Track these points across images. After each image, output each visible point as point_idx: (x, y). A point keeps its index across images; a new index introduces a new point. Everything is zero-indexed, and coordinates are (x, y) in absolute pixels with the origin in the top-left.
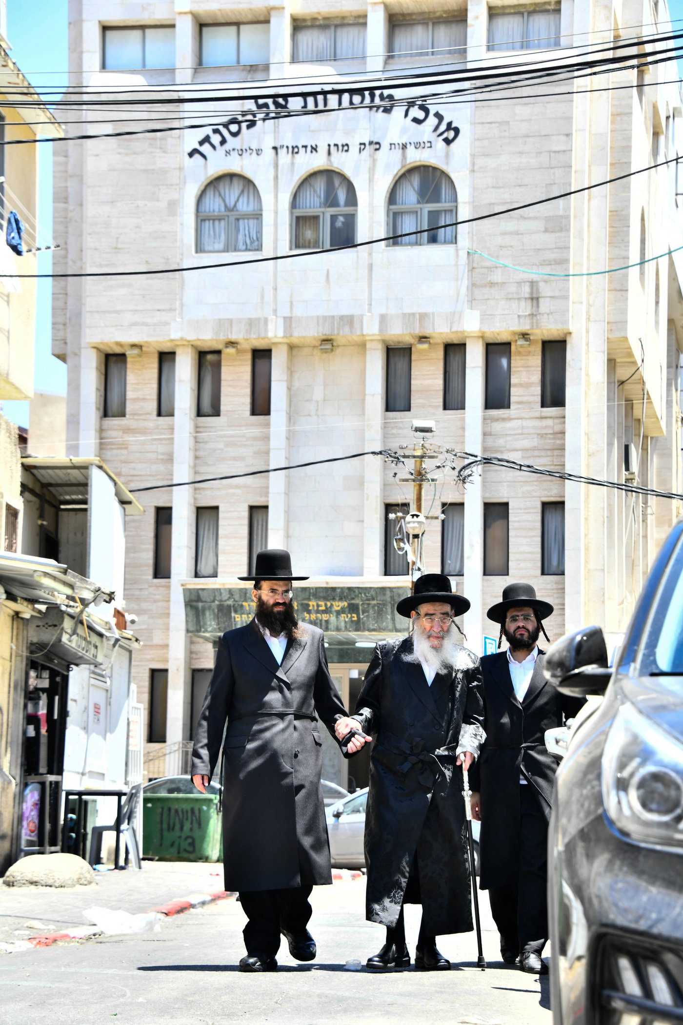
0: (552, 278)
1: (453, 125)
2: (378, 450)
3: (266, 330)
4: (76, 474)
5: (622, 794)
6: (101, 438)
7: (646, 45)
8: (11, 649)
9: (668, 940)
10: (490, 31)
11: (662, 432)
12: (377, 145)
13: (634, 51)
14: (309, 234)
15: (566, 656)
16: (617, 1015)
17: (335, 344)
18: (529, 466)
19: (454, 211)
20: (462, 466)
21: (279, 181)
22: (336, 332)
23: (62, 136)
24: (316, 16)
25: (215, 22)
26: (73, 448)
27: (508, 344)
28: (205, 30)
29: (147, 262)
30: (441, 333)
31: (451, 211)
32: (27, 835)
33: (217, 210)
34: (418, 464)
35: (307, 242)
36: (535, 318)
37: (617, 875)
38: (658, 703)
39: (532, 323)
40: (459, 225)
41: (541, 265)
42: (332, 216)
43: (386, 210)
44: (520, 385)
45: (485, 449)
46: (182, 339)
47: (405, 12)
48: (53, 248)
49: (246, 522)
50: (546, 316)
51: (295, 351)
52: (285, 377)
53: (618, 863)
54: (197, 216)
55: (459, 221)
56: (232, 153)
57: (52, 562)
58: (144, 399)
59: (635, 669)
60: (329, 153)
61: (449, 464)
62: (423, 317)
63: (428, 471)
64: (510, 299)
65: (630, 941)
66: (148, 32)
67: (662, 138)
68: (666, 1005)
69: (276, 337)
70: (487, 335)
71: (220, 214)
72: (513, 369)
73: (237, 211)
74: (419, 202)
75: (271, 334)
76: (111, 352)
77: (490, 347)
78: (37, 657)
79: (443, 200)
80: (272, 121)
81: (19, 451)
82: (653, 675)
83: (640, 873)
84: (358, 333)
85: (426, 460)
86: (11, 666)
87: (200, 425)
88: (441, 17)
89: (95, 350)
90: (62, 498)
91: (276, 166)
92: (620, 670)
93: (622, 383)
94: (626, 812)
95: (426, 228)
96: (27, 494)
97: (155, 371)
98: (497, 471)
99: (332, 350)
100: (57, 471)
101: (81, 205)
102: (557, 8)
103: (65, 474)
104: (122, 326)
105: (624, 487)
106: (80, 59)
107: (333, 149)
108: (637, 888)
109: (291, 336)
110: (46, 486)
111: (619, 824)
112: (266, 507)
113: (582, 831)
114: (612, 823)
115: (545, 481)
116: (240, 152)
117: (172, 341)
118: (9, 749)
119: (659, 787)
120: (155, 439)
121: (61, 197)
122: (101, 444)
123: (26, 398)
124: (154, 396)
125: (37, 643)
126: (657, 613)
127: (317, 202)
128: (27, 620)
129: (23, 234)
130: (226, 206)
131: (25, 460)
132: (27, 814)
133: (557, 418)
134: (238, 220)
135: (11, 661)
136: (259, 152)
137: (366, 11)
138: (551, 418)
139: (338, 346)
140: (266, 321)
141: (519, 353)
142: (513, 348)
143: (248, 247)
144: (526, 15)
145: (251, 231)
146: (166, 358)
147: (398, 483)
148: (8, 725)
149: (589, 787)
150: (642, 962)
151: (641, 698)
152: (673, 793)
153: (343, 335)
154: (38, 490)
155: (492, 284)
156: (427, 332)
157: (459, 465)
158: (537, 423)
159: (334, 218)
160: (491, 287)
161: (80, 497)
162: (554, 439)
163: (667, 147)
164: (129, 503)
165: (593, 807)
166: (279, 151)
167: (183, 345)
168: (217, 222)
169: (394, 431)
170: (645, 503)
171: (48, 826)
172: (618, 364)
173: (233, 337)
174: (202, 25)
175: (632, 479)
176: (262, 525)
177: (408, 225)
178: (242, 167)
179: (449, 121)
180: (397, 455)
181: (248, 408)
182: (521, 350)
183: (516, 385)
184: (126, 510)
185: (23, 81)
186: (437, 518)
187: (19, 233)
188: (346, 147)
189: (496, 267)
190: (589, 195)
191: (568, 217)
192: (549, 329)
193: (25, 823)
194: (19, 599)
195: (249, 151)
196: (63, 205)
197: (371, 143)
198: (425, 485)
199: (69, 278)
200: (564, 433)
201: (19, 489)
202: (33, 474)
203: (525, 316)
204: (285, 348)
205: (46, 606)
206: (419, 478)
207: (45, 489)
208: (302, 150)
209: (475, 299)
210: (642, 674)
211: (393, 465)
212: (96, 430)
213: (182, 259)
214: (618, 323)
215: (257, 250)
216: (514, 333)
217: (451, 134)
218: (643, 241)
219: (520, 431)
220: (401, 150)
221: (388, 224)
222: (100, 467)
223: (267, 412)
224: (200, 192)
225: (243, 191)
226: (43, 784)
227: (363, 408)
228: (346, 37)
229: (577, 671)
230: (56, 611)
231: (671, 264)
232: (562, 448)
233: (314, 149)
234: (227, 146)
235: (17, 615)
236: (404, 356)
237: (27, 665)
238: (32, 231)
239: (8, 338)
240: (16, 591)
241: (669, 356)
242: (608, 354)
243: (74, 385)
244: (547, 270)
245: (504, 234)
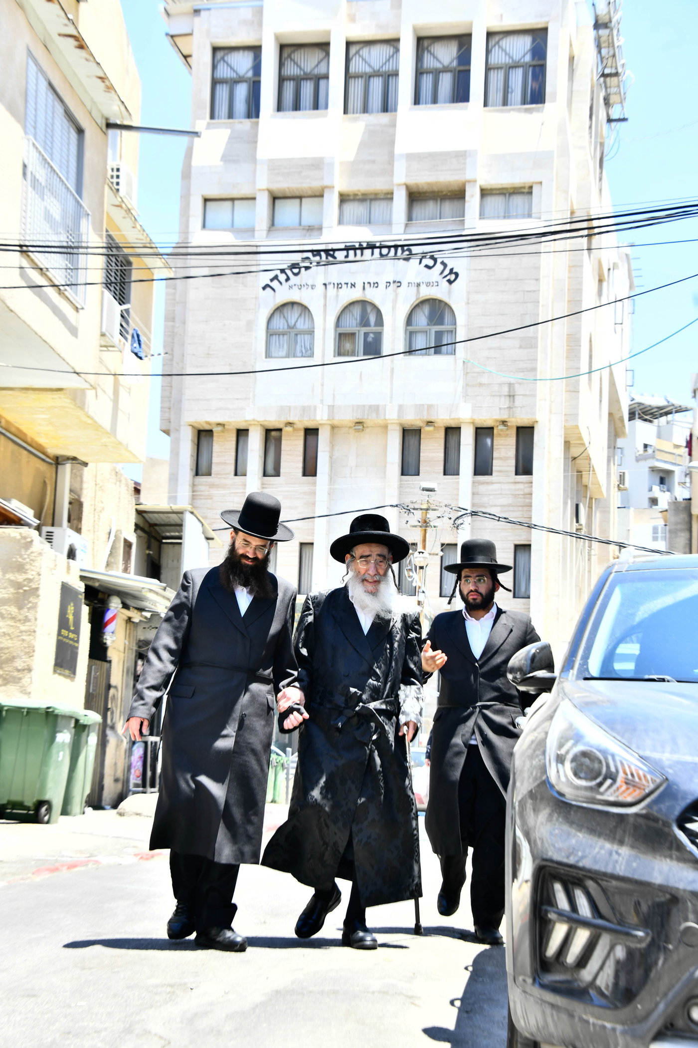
0: (525, 381)
1: (454, 271)
2: (394, 504)
3: (315, 415)
4: (174, 518)
5: (560, 766)
6: (193, 491)
7: (594, 221)
8: (125, 644)
9: (589, 871)
10: (482, 206)
11: (603, 495)
12: (399, 284)
13: (584, 225)
14: (348, 346)
15: (524, 664)
16: (552, 923)
17: (365, 426)
18: (505, 518)
19: (453, 332)
20: (456, 517)
21: (327, 308)
22: (366, 417)
23: (172, 276)
24: (356, 193)
25: (284, 196)
26: (173, 498)
27: (492, 428)
28: (277, 202)
29: (230, 365)
30: (443, 419)
31: (452, 331)
32: (135, 778)
33: (281, 327)
34: (424, 515)
35: (346, 352)
36: (511, 410)
37: (555, 825)
38: (588, 700)
39: (509, 414)
40: (457, 344)
41: (516, 372)
42: (365, 333)
43: (404, 329)
44: (500, 458)
45: (473, 505)
46: (254, 420)
47: (421, 190)
48: (163, 355)
49: (297, 554)
50: (519, 408)
51: (336, 430)
52: (328, 449)
53: (556, 815)
54: (267, 332)
55: (457, 341)
56: (293, 287)
57: (156, 581)
58: (225, 463)
59: (573, 674)
60: (364, 288)
61: (447, 515)
62: (430, 407)
63: (431, 520)
64: (494, 396)
65: (562, 871)
66: (236, 202)
67: (605, 284)
68: (587, 917)
69: (322, 420)
70: (476, 422)
71: (284, 330)
72: (495, 447)
73: (296, 328)
74: (428, 325)
75: (318, 418)
76: (202, 429)
77: (478, 430)
78: (143, 651)
79: (446, 324)
80: (323, 267)
81: (134, 500)
82: (586, 679)
83: (571, 823)
84: (382, 417)
85: (430, 512)
86: (124, 657)
87: (265, 482)
88: (446, 195)
89: (190, 427)
90: (164, 534)
91: (325, 297)
92: (563, 675)
93: (575, 458)
94: (563, 779)
95: (433, 346)
96: (139, 531)
97: (234, 443)
98: (482, 521)
99: (363, 430)
100: (161, 515)
101: (184, 323)
102: (530, 191)
103: (166, 517)
104: (211, 410)
105: (574, 535)
106: (188, 221)
107: (367, 286)
108: (569, 834)
109: (333, 419)
110: (153, 525)
111: (557, 788)
112: (312, 544)
113: (531, 791)
114: (552, 786)
115: (516, 529)
116: (300, 287)
117: (246, 421)
118: (122, 717)
119: (587, 761)
120: (232, 493)
121: (170, 318)
122: (193, 495)
123: (140, 462)
124: (233, 462)
125: (143, 641)
126: (590, 633)
127: (354, 322)
128: (137, 623)
129: (143, 345)
130: (288, 325)
131: (138, 507)
132: (134, 764)
133: (527, 483)
134: (296, 335)
135: (124, 653)
136: (313, 287)
137: (393, 190)
138: (522, 483)
139: (367, 427)
140: (315, 408)
141: (500, 435)
142: (495, 431)
143: (304, 355)
144: (507, 195)
145: (306, 343)
146: (242, 433)
147: (409, 528)
148: (121, 699)
149: (537, 760)
150: (570, 886)
151: (576, 696)
152: (596, 765)
153: (371, 419)
154: (146, 529)
155: (481, 385)
156: (432, 419)
157: (454, 515)
158: (512, 486)
159: (366, 335)
160: (479, 387)
161: (177, 534)
162: (524, 498)
163: (608, 290)
164: (212, 539)
165: (539, 774)
166: (328, 286)
167: (254, 424)
168: (281, 336)
169: (407, 490)
170: (590, 547)
171: (149, 773)
172: (571, 445)
173: (291, 420)
174: (275, 198)
175: (580, 529)
176: (309, 557)
177: (420, 342)
178: (300, 297)
179: (451, 267)
180: (408, 508)
181: (300, 471)
182: (501, 433)
183: (497, 458)
184: (210, 544)
185: (146, 238)
186: (437, 554)
187: (140, 344)
188: (376, 285)
189: (484, 373)
190: (552, 325)
191: (536, 338)
192: (522, 419)
193: (133, 771)
194: (131, 608)
195: (306, 286)
196: (171, 323)
197: (394, 282)
198: (429, 530)
199: (174, 377)
200: (532, 494)
201: (133, 527)
202: (144, 517)
203: (505, 408)
204: (328, 428)
205: (150, 614)
206: (425, 524)
207: (152, 528)
208: (344, 286)
209: (468, 395)
210: (578, 678)
211: (406, 515)
212: (190, 485)
213: (255, 363)
214: (572, 415)
215: (310, 357)
216: (497, 421)
217: (453, 277)
218: (591, 357)
219: (499, 492)
220: (416, 287)
221: (405, 340)
222: (192, 513)
223: (314, 474)
224: (269, 315)
225: (301, 315)
226: (146, 743)
227: (385, 473)
228: (378, 208)
229: (531, 675)
230: (157, 617)
231: (611, 373)
232: (530, 505)
233: (353, 285)
234: (290, 283)
235: (129, 620)
236: (415, 435)
237: (136, 656)
238: (148, 342)
239: (129, 418)
240: (129, 602)
241: (609, 440)
242: (565, 437)
243: (175, 453)
244: (521, 375)
245: (490, 349)
